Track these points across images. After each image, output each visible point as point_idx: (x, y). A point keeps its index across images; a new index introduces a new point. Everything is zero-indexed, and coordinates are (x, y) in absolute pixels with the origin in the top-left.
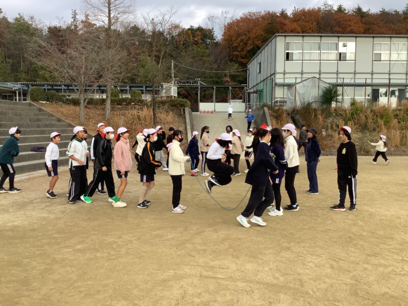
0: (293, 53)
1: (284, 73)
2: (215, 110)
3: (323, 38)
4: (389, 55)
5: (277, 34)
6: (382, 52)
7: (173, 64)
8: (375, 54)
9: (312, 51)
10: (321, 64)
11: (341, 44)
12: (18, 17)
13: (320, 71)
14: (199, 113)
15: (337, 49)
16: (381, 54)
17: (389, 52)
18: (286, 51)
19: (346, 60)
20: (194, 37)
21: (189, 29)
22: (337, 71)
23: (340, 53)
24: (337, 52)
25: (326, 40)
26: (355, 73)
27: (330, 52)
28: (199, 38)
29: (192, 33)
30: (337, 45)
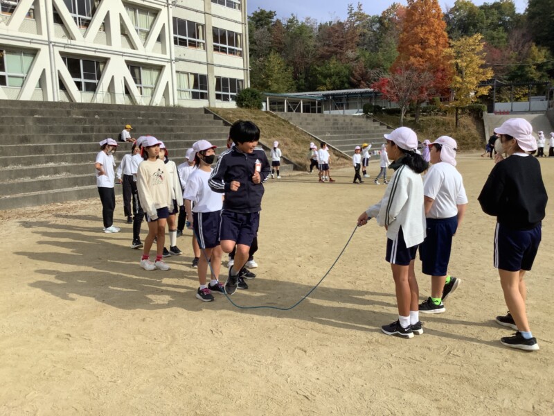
2: (512, 110)
12: (291, 18)
14: (494, 114)
21: (481, 8)
28: (495, 18)
29: (485, 12)
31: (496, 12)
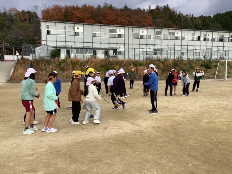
0: (50, 31)
1: (47, 41)
2: (14, 60)
3: (66, 24)
4: (100, 34)
5: (41, 21)
6: (97, 33)
8: (93, 33)
9: (61, 30)
10: (66, 37)
11: (76, 27)
13: (66, 41)
15: (74, 30)
16: (96, 33)
17: (100, 33)
18: (47, 30)
19: (79, 36)
22: (75, 41)
23: (76, 32)
24: (74, 31)
25: (68, 25)
26: (84, 42)
27: (70, 31)
29: (23, 14)
30: (74, 28)
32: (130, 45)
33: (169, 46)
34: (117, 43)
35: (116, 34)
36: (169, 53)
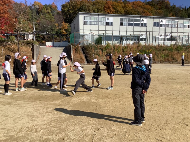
0: (86, 21)
1: (83, 30)
2: (54, 46)
5: (79, 13)
7: (34, 23)
9: (95, 21)
10: (99, 27)
13: (98, 29)
14: (46, 47)
15: (105, 20)
18: (84, 20)
19: (109, 25)
20: (47, 10)
21: (44, 6)
22: (106, 30)
23: (107, 22)
26: (113, 31)
27: (102, 21)
28: (49, 10)
29: (46, 7)
30: (105, 18)
31: (50, 8)
32: (151, 33)
33: (184, 34)
34: (140, 31)
35: (139, 23)
36: (183, 39)
